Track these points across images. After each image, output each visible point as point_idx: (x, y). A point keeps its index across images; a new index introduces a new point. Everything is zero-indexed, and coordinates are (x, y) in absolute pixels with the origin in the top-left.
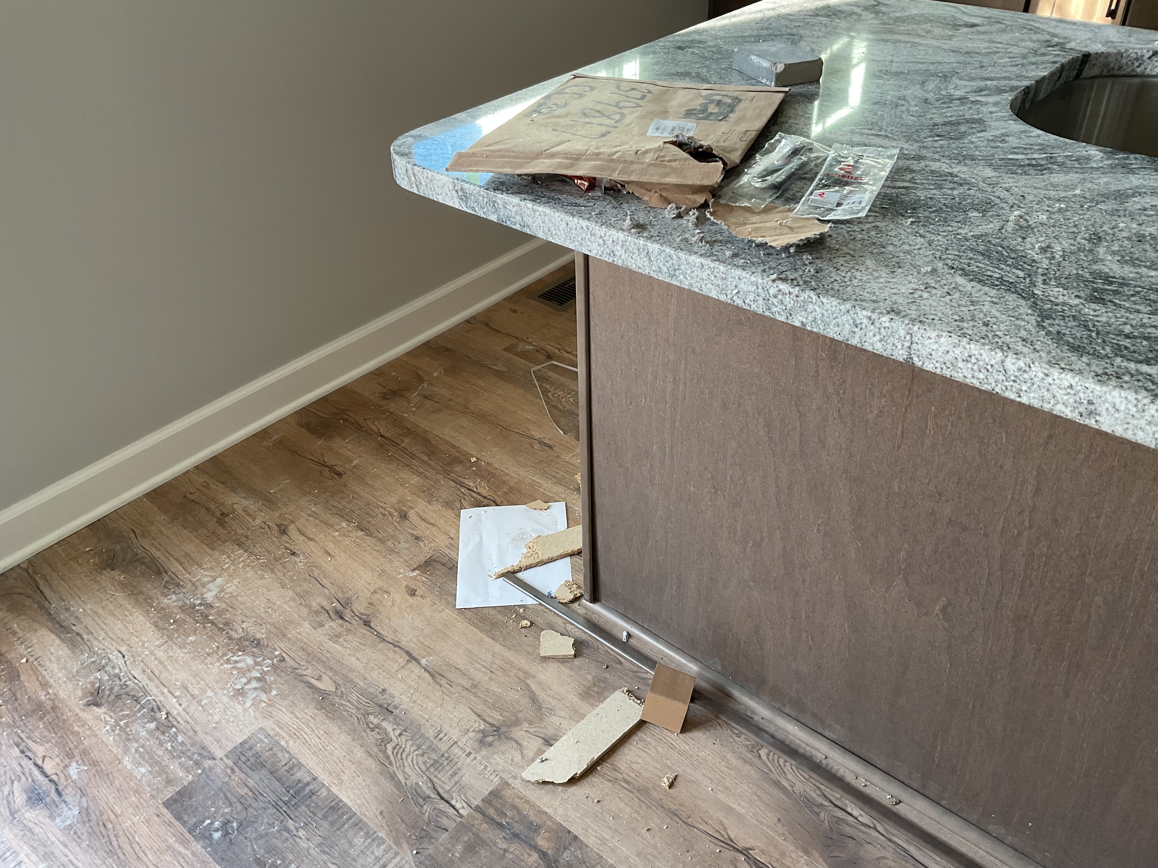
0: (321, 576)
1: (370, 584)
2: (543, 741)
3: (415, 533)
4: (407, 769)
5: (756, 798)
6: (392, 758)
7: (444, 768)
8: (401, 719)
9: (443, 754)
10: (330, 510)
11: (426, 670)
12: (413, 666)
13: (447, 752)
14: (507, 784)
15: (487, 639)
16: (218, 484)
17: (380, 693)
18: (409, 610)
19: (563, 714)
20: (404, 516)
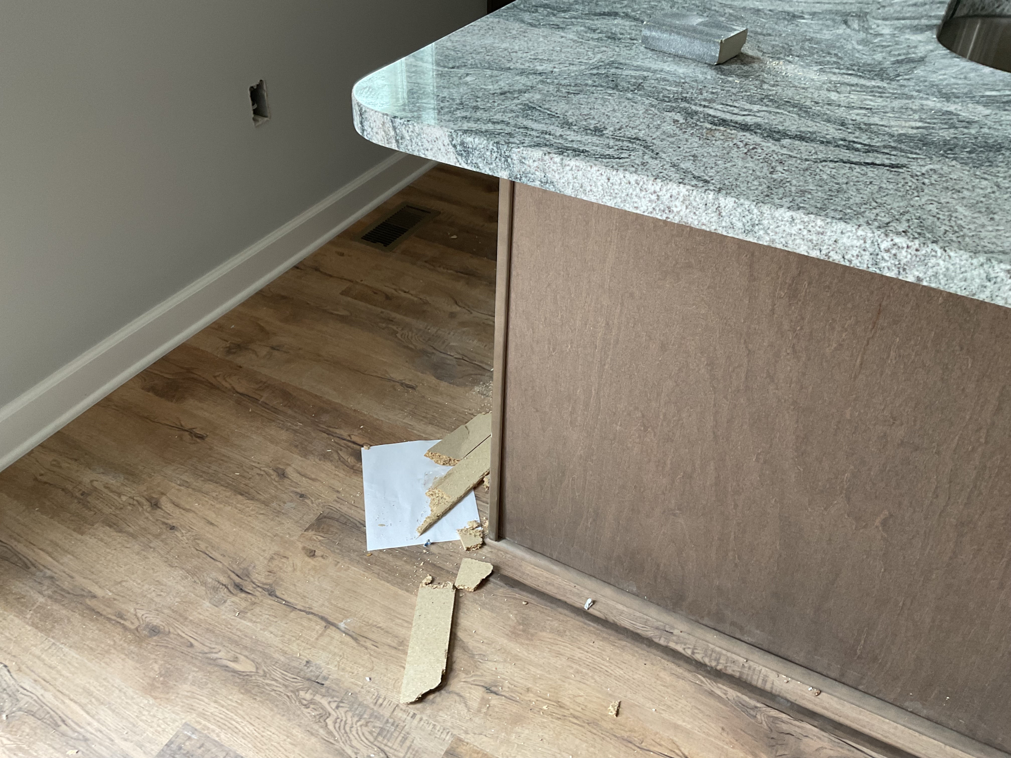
0: (209, 549)
1: (264, 551)
2: (484, 689)
3: (298, 490)
4: (355, 743)
5: (696, 711)
6: (336, 734)
7: (392, 734)
8: (333, 690)
9: (387, 720)
10: (201, 476)
11: (346, 634)
12: (331, 631)
13: (390, 717)
14: (461, 740)
15: (400, 592)
16: (70, 461)
17: (305, 666)
18: (312, 573)
19: (496, 658)
20: (282, 475)
